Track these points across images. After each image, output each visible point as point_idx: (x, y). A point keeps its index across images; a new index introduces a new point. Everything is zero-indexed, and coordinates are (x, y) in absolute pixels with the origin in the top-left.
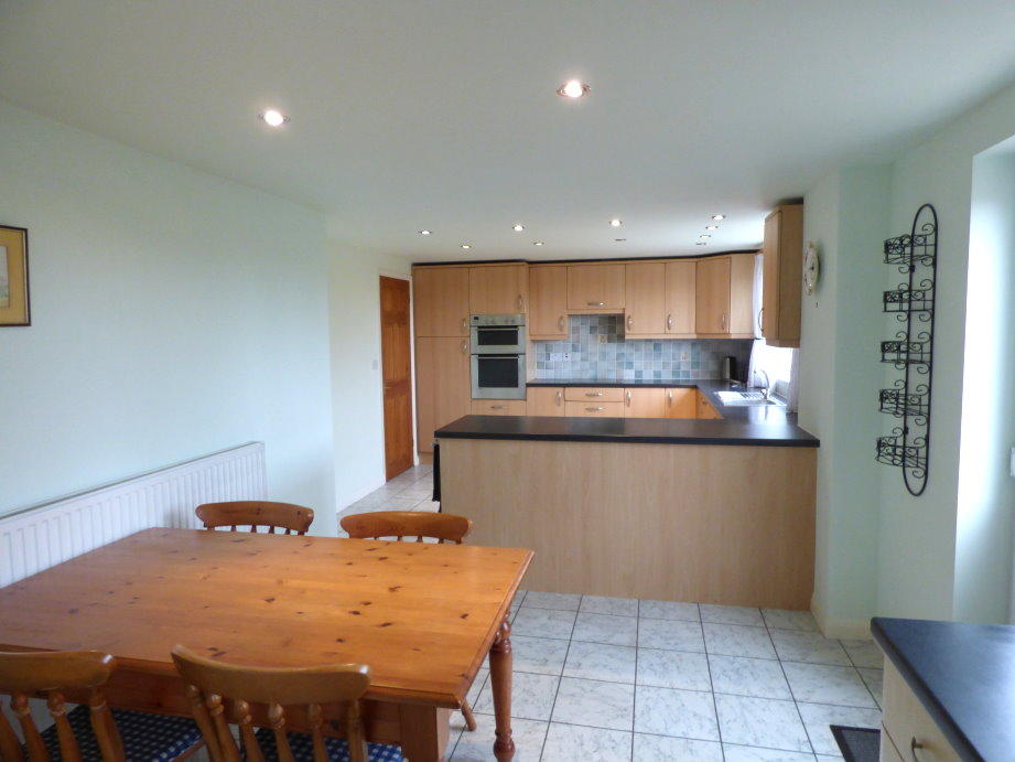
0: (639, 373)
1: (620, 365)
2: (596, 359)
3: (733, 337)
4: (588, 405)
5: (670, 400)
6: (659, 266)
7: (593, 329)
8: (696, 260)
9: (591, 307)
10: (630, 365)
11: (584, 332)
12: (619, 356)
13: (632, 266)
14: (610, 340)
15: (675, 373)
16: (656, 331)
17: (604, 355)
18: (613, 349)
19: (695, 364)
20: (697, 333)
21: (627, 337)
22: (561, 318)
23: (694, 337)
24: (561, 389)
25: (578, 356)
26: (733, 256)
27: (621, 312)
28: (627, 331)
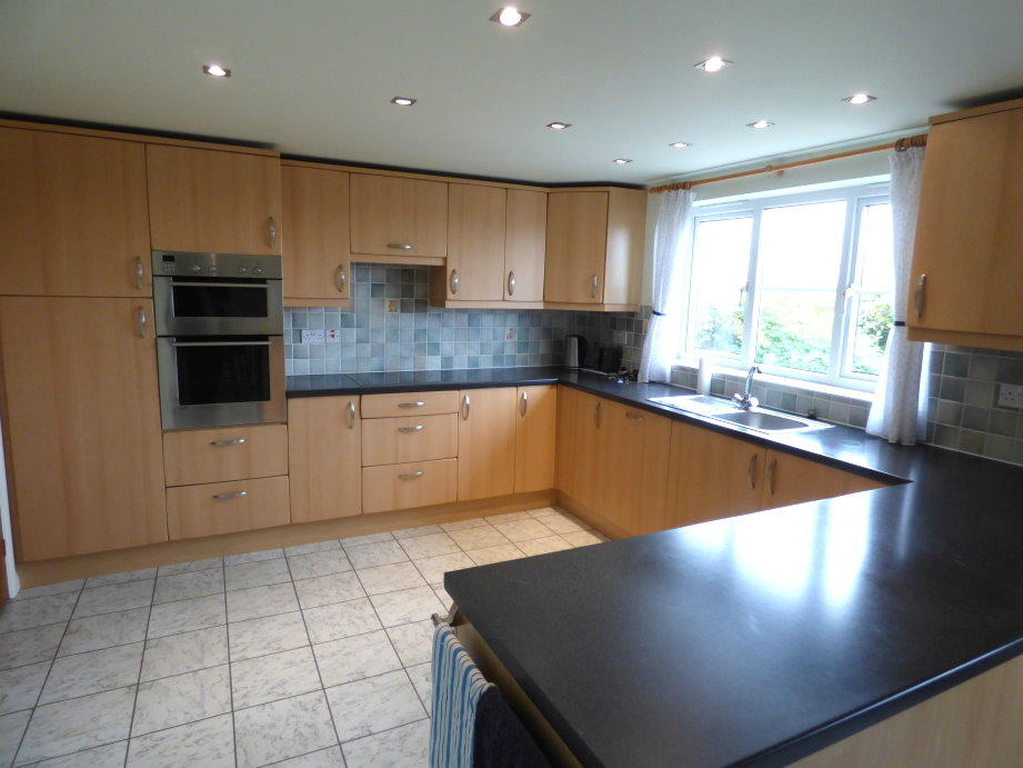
0: (447, 360)
1: (420, 348)
2: (382, 339)
3: (607, 309)
4: (402, 423)
5: (524, 403)
6: (497, 192)
7: (376, 289)
8: (547, 190)
9: (392, 251)
10: (435, 348)
11: (362, 295)
12: (419, 333)
13: (458, 186)
14: (404, 309)
15: (497, 359)
16: (491, 296)
17: (395, 333)
18: (409, 322)
19: (523, 346)
20: (544, 301)
21: (449, 305)
22: (340, 267)
23: (540, 306)
24: (354, 399)
25: (354, 333)
26: (612, 189)
27: (439, 263)
28: (450, 295)
